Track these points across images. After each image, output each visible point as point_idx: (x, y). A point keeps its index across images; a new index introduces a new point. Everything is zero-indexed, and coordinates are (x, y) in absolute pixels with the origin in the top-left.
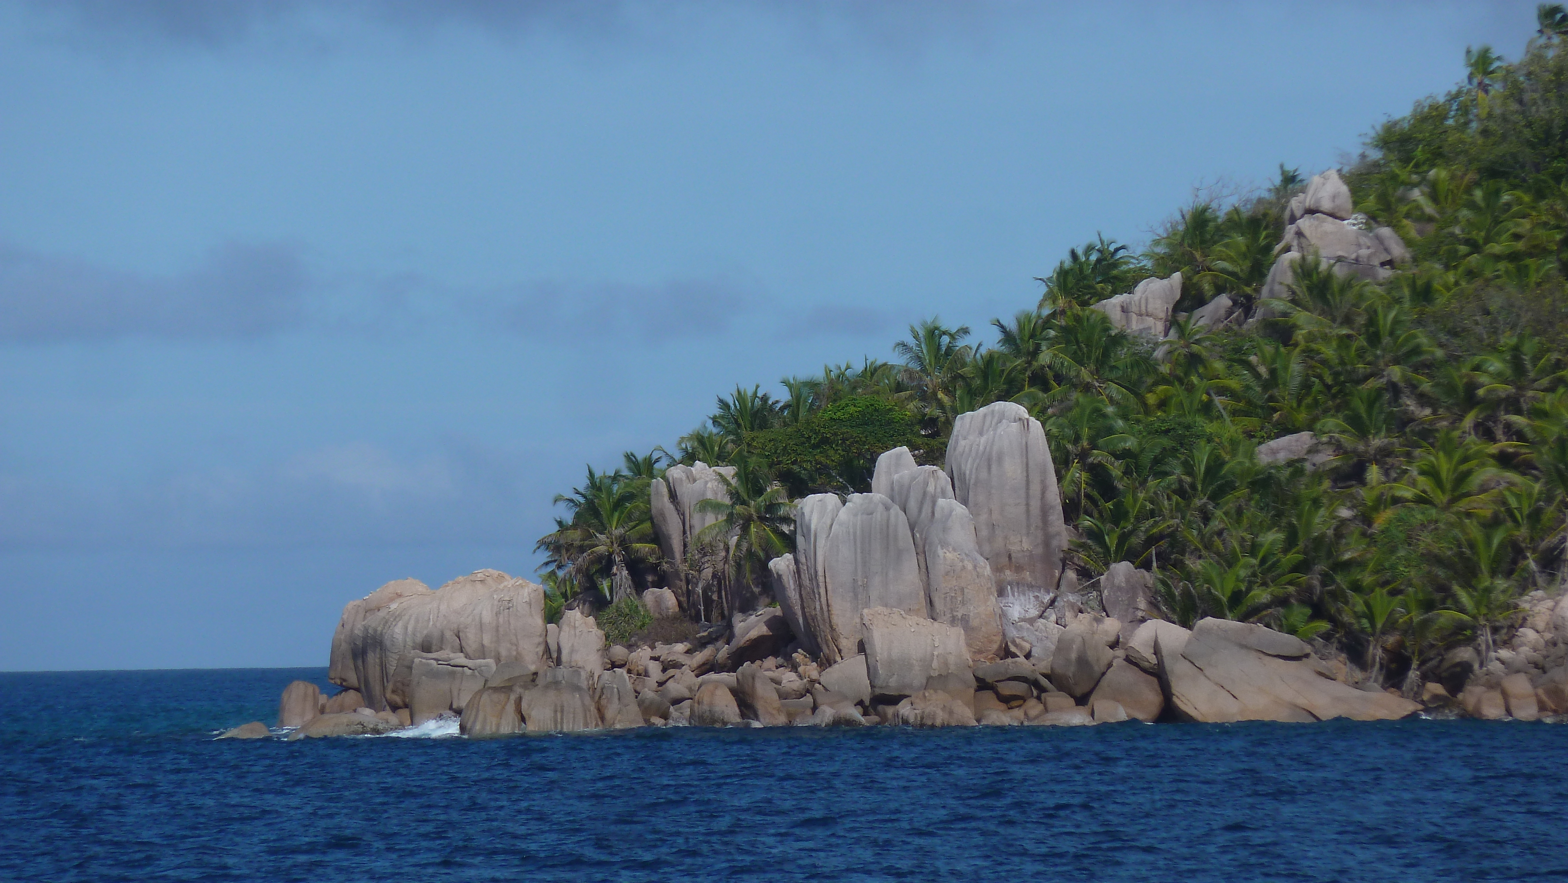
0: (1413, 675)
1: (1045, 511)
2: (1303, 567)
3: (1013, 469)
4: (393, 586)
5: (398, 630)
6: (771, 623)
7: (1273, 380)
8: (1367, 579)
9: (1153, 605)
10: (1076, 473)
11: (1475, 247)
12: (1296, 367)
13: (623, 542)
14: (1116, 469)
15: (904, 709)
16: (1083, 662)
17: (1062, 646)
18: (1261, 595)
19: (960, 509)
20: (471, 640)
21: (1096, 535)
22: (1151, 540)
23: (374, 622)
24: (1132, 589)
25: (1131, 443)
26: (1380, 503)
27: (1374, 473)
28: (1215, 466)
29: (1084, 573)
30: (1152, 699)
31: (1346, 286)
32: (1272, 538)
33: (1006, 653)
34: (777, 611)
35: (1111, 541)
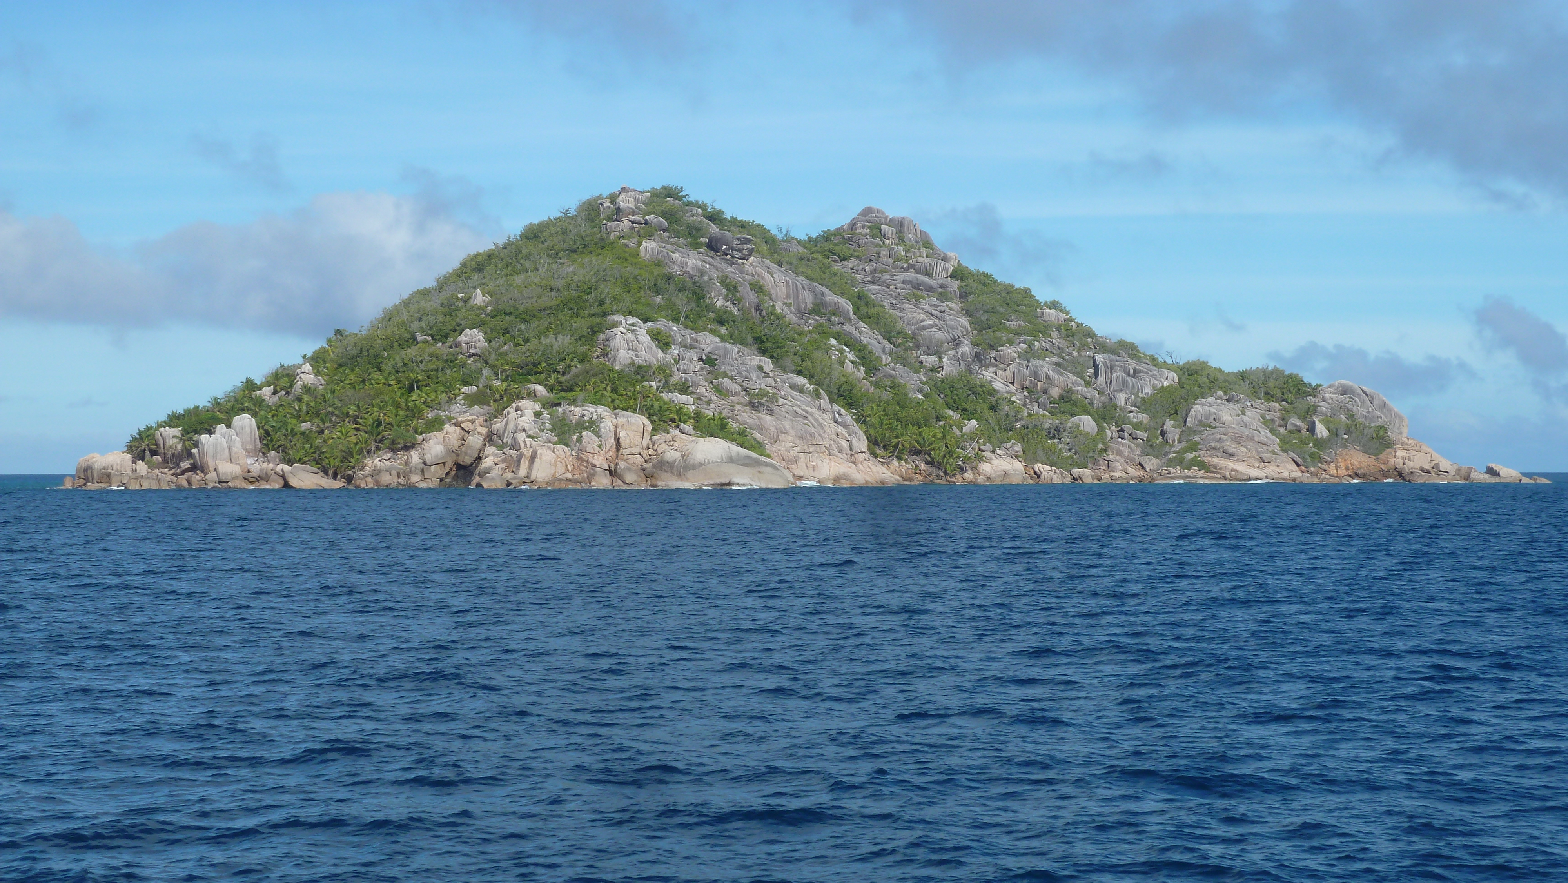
0: (339, 477)
1: (255, 439)
2: (314, 453)
3: (248, 430)
4: (92, 455)
5: (96, 465)
6: (191, 464)
7: (300, 410)
8: (328, 455)
9: (280, 461)
10: (262, 431)
11: (342, 381)
12: (304, 408)
13: (148, 445)
14: (270, 430)
15: (230, 484)
16: (266, 474)
17: (261, 470)
18: (306, 459)
19: (238, 439)
20: (115, 467)
21: (267, 445)
22: (279, 446)
23: (89, 463)
24: (275, 457)
25: (274, 424)
26: (329, 438)
27: (326, 432)
28: (292, 430)
29: (264, 454)
30: (282, 483)
31: (315, 390)
32: (307, 446)
33: (249, 471)
34: (192, 461)
35: (270, 446)
